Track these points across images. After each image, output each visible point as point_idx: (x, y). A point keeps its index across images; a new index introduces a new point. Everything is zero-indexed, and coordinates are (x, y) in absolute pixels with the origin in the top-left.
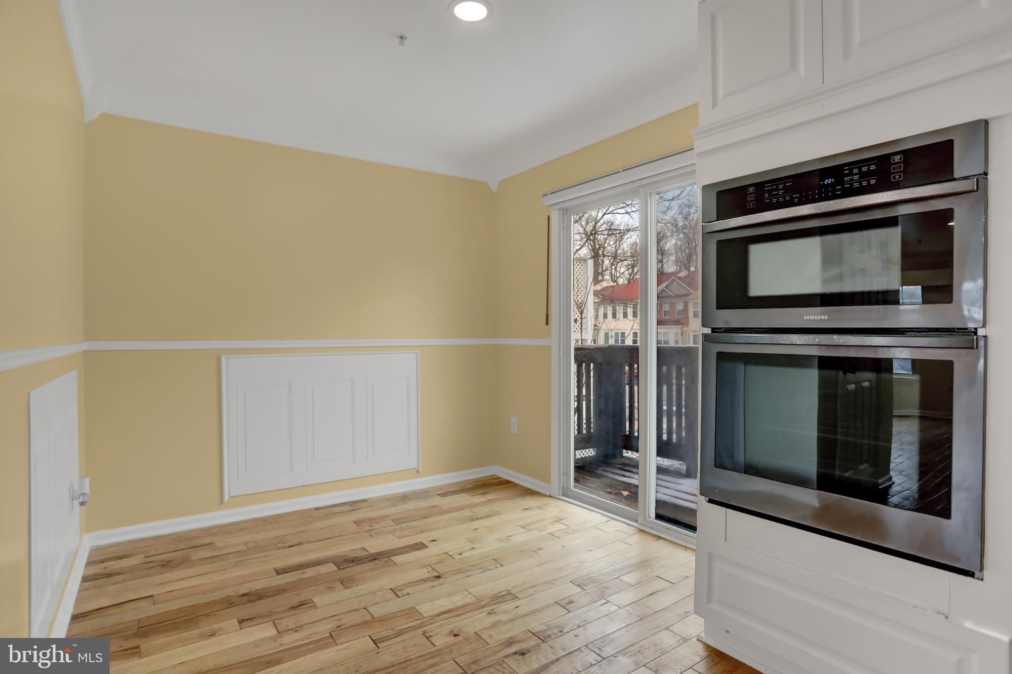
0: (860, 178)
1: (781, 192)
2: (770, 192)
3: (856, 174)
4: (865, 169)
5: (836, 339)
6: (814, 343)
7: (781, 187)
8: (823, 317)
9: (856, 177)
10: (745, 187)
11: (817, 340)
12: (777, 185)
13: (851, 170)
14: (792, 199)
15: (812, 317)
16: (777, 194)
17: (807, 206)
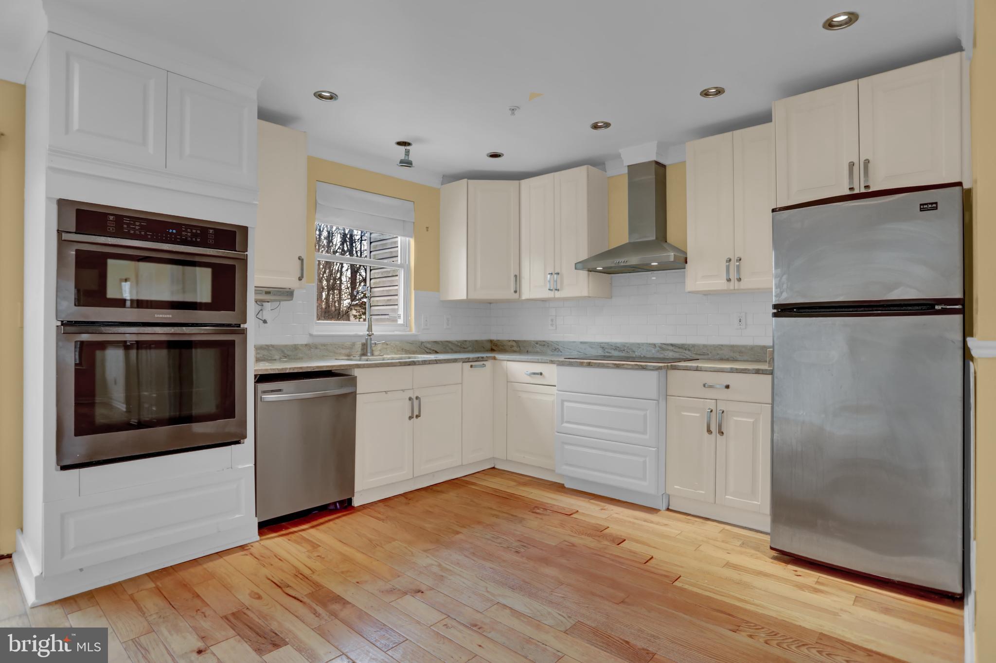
0: (191, 235)
1: (137, 228)
2: (128, 224)
3: (189, 232)
4: (194, 231)
5: (185, 330)
6: (171, 332)
7: (137, 224)
8: (168, 316)
9: (189, 234)
10: (106, 215)
11: (173, 330)
12: (135, 222)
13: (186, 229)
14: (146, 235)
15: (161, 316)
16: (135, 228)
17: (167, 245)
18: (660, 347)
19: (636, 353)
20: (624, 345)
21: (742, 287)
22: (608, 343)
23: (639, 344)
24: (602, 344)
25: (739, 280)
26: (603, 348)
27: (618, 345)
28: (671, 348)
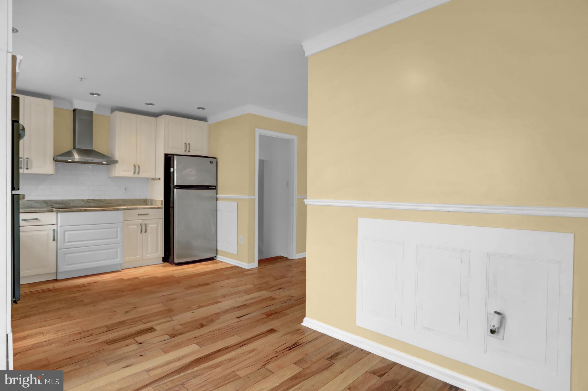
18: (87, 201)
19: (71, 205)
20: (63, 201)
21: (139, 177)
22: (51, 200)
23: (73, 200)
24: (46, 201)
25: (138, 173)
26: (46, 203)
27: (58, 201)
28: (93, 201)
